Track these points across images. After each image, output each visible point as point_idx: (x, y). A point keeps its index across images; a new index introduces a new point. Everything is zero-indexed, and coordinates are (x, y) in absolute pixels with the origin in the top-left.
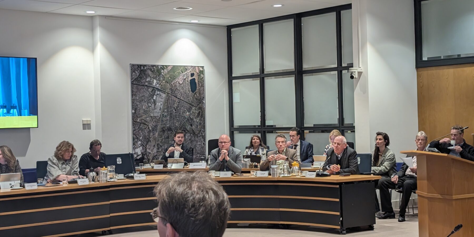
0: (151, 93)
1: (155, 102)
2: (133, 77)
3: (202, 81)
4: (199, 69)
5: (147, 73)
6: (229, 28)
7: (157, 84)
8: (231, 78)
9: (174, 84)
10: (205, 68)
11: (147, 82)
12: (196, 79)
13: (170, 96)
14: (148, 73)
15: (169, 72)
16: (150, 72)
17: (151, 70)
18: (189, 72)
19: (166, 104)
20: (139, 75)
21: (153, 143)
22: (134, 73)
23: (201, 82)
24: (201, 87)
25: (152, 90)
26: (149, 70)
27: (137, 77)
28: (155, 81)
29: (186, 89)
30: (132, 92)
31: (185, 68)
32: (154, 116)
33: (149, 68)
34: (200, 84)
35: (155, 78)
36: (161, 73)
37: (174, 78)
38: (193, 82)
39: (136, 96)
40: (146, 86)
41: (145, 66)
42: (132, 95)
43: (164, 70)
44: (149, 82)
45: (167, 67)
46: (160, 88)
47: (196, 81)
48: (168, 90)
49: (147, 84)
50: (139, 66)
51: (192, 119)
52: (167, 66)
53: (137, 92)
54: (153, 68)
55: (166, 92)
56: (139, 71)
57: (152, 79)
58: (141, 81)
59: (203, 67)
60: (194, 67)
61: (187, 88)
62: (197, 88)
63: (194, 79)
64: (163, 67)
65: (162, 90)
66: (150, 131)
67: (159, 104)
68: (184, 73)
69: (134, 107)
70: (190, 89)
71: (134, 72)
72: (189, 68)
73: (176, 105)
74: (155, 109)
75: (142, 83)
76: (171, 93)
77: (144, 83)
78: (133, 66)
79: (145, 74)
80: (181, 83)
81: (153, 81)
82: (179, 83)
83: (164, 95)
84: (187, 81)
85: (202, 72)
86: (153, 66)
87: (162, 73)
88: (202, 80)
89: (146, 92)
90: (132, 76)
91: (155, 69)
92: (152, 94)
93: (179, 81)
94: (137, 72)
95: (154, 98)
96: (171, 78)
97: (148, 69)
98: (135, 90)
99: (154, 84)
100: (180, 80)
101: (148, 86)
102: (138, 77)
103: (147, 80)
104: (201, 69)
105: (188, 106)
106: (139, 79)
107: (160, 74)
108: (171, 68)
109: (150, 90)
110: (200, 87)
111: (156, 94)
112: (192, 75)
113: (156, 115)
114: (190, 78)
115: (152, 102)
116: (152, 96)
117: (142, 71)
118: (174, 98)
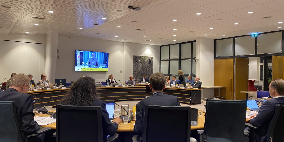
1: (139, 66)
3: (152, 61)
6: (160, 46)
8: (160, 61)
15: (143, 58)
16: (138, 58)
19: (142, 67)
21: (138, 77)
24: (152, 63)
28: (139, 60)
29: (148, 63)
30: (133, 63)
31: (148, 57)
32: (139, 70)
37: (145, 60)
38: (150, 61)
41: (137, 56)
42: (133, 64)
44: (138, 60)
46: (141, 62)
48: (143, 63)
50: (136, 56)
51: (149, 71)
52: (143, 56)
59: (153, 57)
60: (150, 57)
64: (142, 57)
66: (137, 74)
68: (147, 59)
69: (134, 67)
73: (145, 67)
74: (139, 68)
78: (134, 56)
83: (142, 64)
84: (148, 61)
85: (152, 58)
86: (139, 56)
90: (133, 58)
98: (134, 63)
105: (148, 68)
106: (135, 60)
107: (141, 58)
109: (138, 63)
112: (150, 59)
116: (139, 64)
117: (136, 57)
118: (144, 65)
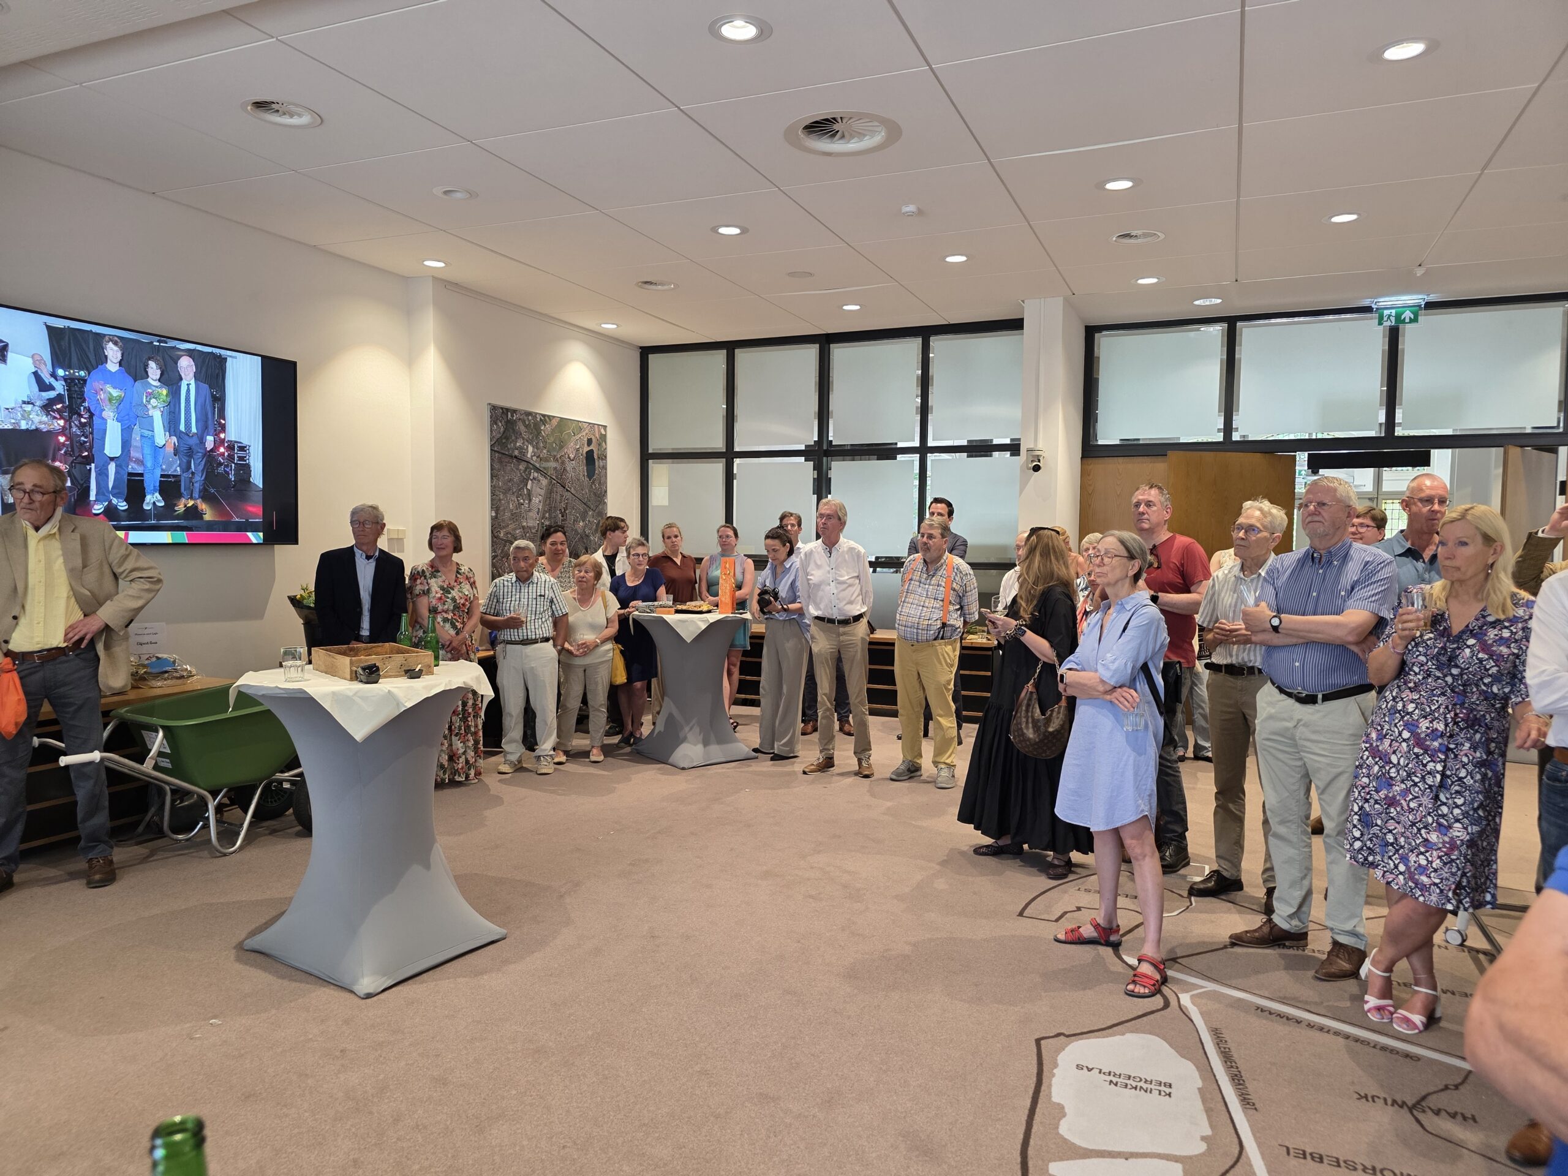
0: (523, 474)
1: (529, 496)
2: (494, 434)
3: (604, 457)
4: (599, 431)
5: (517, 428)
6: (646, 352)
7: (534, 455)
8: (646, 457)
9: (560, 457)
10: (608, 429)
11: (517, 449)
12: (595, 451)
13: (554, 484)
14: (519, 428)
15: (553, 430)
16: (522, 428)
17: (524, 422)
18: (584, 435)
19: (548, 502)
20: (504, 432)
22: (495, 426)
23: (602, 459)
24: (601, 470)
25: (526, 469)
26: (521, 423)
27: (501, 437)
28: (530, 449)
29: (580, 471)
30: (492, 469)
31: (578, 426)
32: (527, 526)
33: (522, 417)
34: (601, 463)
35: (530, 442)
37: (561, 444)
38: (590, 458)
39: (498, 479)
40: (516, 457)
41: (514, 411)
42: (492, 476)
43: (545, 425)
44: (520, 448)
45: (550, 420)
46: (538, 465)
47: (596, 457)
48: (551, 472)
49: (516, 453)
50: (506, 411)
51: (588, 536)
52: (550, 418)
53: (499, 470)
54: (528, 419)
55: (548, 476)
56: (505, 422)
57: (526, 443)
58: (507, 446)
59: (605, 427)
60: (592, 425)
61: (581, 468)
62: (596, 472)
63: (592, 451)
64: (545, 419)
65: (541, 469)
67: (536, 500)
68: (577, 437)
69: (495, 506)
70: (585, 471)
71: (496, 424)
72: (586, 425)
73: (563, 505)
74: (530, 510)
75: (508, 449)
76: (556, 477)
77: (513, 452)
78: (494, 408)
79: (513, 430)
80: (572, 458)
81: (527, 447)
82: (569, 458)
83: (544, 482)
84: (582, 455)
85: (603, 438)
86: (529, 414)
87: (543, 433)
88: (603, 455)
89: (515, 472)
90: (491, 431)
91: (531, 421)
92: (525, 477)
93: (569, 452)
94: (500, 424)
95: (529, 487)
96: (556, 443)
97: (520, 419)
98: (496, 466)
99: (529, 456)
100: (570, 450)
101: (518, 459)
102: (503, 435)
103: (518, 444)
104: (603, 432)
105: (581, 507)
106: (504, 441)
107: (539, 432)
108: (556, 424)
109: (522, 467)
111: (531, 478)
112: (590, 442)
113: (530, 524)
114: (586, 449)
115: (525, 495)
116: (525, 481)
117: (508, 422)
118: (560, 489)
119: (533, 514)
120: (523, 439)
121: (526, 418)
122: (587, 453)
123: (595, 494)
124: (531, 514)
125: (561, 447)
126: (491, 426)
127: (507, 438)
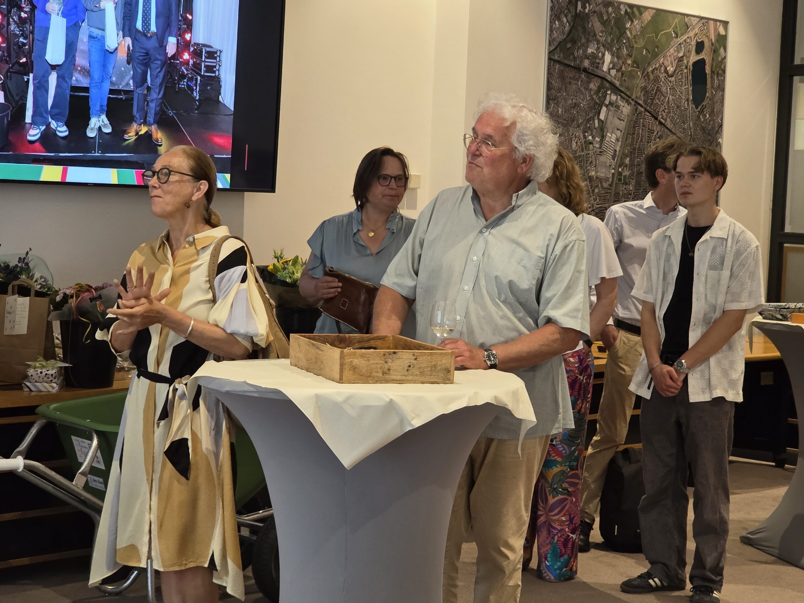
0: (595, 97)
1: (602, 131)
2: (555, 35)
3: (720, 70)
4: (716, 29)
5: (590, 26)
7: (613, 68)
8: (788, 71)
9: (653, 71)
10: (731, 27)
11: (588, 58)
12: (707, 62)
13: (641, 112)
14: (592, 25)
15: (644, 29)
16: (596, 25)
17: (600, 16)
18: (691, 36)
19: (629, 140)
20: (570, 31)
22: (557, 22)
23: (718, 74)
24: (716, 92)
25: (599, 88)
26: (596, 19)
27: (565, 39)
28: (608, 58)
29: (682, 94)
30: (549, 87)
31: (684, 23)
32: (597, 178)
33: (597, 9)
34: (716, 81)
35: (608, 47)
36: (625, 32)
37: (654, 51)
39: (557, 104)
40: (585, 70)
43: (632, 22)
44: (593, 57)
45: (641, 14)
46: (617, 83)
47: (708, 70)
48: (637, 94)
49: (586, 63)
52: (641, 9)
53: (559, 90)
54: (607, 12)
55: (633, 100)
56: (572, 16)
57: (602, 49)
58: (573, 54)
59: (725, 24)
60: (704, 20)
61: (683, 88)
62: (707, 94)
64: (632, 12)
65: (622, 89)
67: (611, 137)
68: (681, 40)
70: (690, 93)
71: (559, 20)
72: (694, 21)
74: (601, 153)
75: (575, 58)
76: (645, 101)
77: (582, 62)
79: (584, 28)
80: (670, 73)
81: (603, 55)
82: (666, 71)
83: (626, 109)
84: (686, 68)
85: (722, 40)
87: (628, 33)
88: (720, 67)
89: (582, 93)
91: (611, 14)
92: (597, 101)
93: (666, 63)
94: (565, 20)
95: (602, 117)
96: (647, 50)
97: (595, 12)
98: (556, 84)
99: (605, 68)
100: (668, 61)
101: (589, 73)
102: (567, 36)
103: (590, 51)
104: (722, 31)
106: (569, 45)
107: (622, 32)
108: (649, 18)
109: (593, 86)
110: (714, 89)
111: (607, 102)
113: (601, 175)
114: (694, 58)
115: (596, 129)
116: (596, 108)
118: (649, 120)
119: (607, 159)
120: (598, 42)
121: (603, 10)
122: (695, 64)
123: (703, 129)
124: (602, 159)
125: (656, 55)
126: (552, 22)
127: (574, 42)
